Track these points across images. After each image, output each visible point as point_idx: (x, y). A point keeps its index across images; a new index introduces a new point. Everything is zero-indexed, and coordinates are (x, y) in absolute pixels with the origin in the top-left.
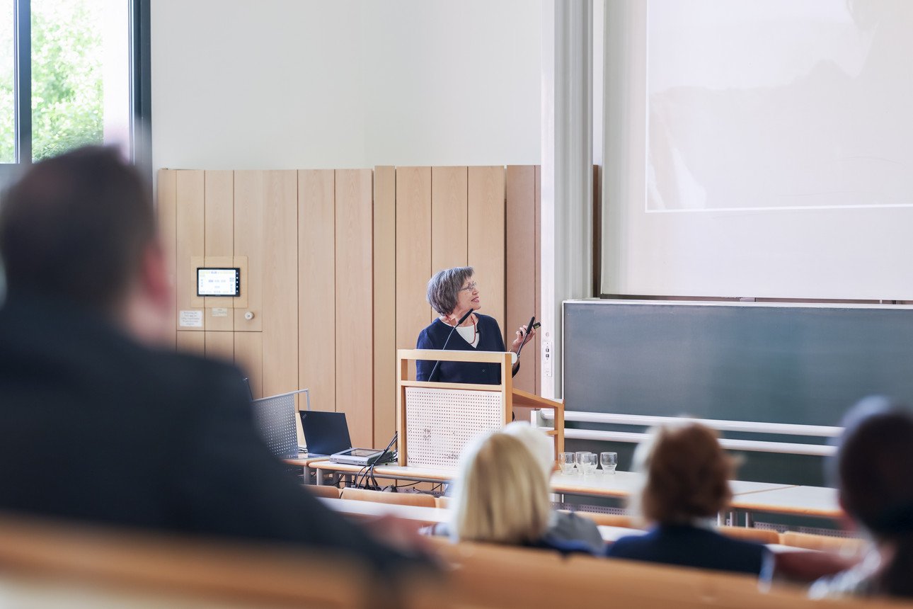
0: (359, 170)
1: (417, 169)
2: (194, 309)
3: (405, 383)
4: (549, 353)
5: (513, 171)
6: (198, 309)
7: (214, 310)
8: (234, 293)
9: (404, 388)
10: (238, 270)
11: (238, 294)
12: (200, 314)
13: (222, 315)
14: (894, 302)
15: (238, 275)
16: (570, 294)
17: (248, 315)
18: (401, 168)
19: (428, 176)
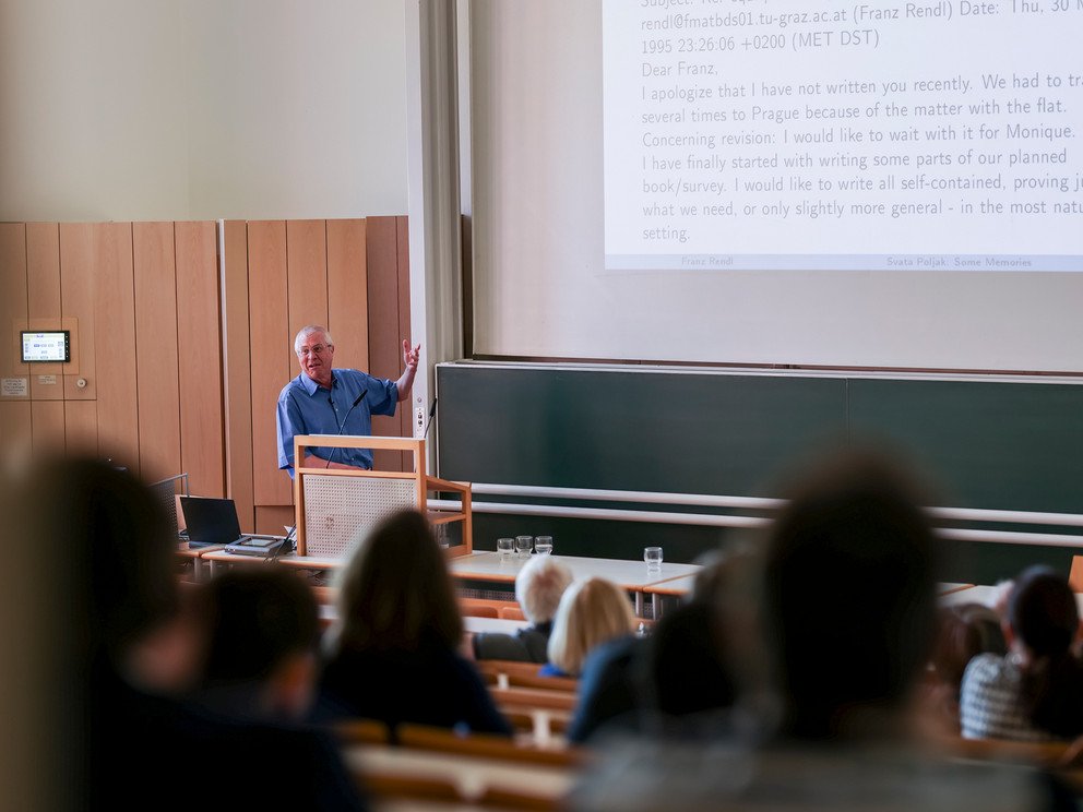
0: (201, 223)
1: (270, 223)
2: (17, 376)
3: (303, 470)
4: (423, 420)
5: (372, 222)
6: (24, 376)
7: (41, 377)
8: (63, 358)
9: (301, 475)
10: (67, 333)
11: (68, 359)
12: (24, 382)
13: (51, 382)
14: (787, 367)
15: (67, 339)
16: (443, 358)
17: (80, 383)
18: (253, 222)
19: (283, 230)
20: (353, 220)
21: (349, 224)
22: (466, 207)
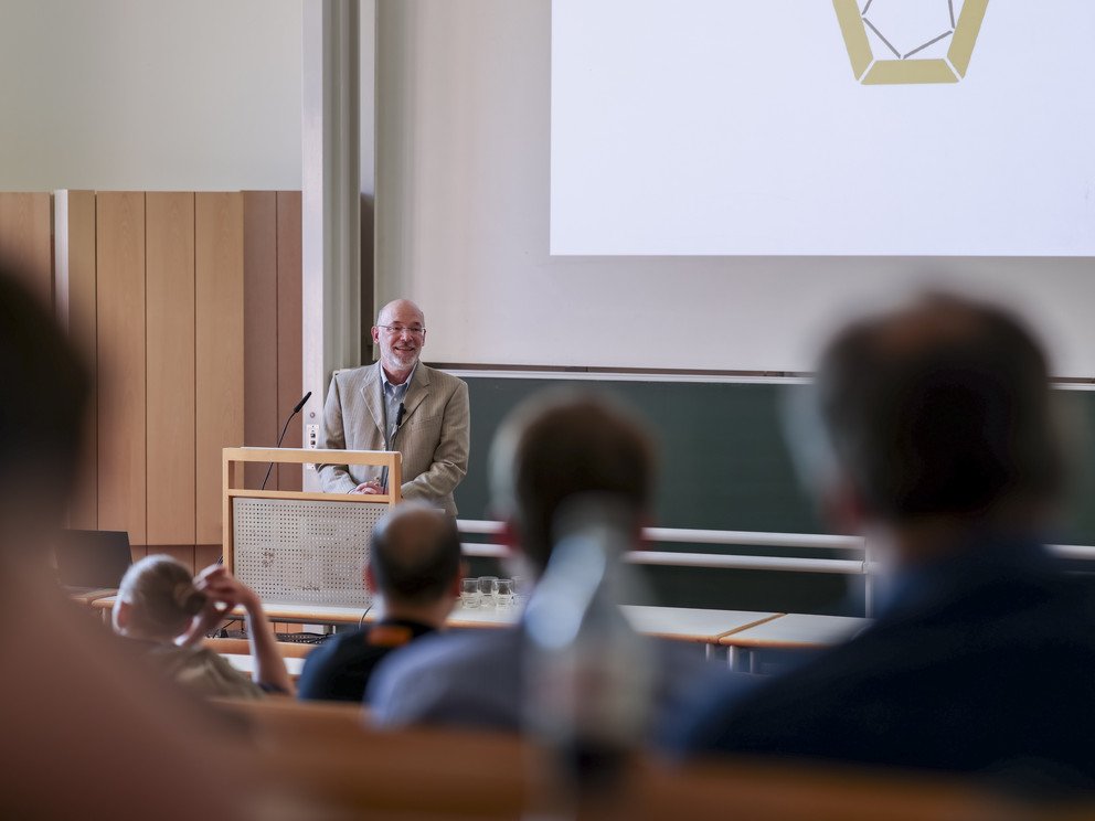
0: (31, 194)
1: (125, 195)
3: (234, 492)
5: (249, 197)
9: (231, 498)
16: (341, 364)
18: (104, 194)
19: (143, 203)
20: (227, 193)
21: (224, 197)
22: (367, 181)
